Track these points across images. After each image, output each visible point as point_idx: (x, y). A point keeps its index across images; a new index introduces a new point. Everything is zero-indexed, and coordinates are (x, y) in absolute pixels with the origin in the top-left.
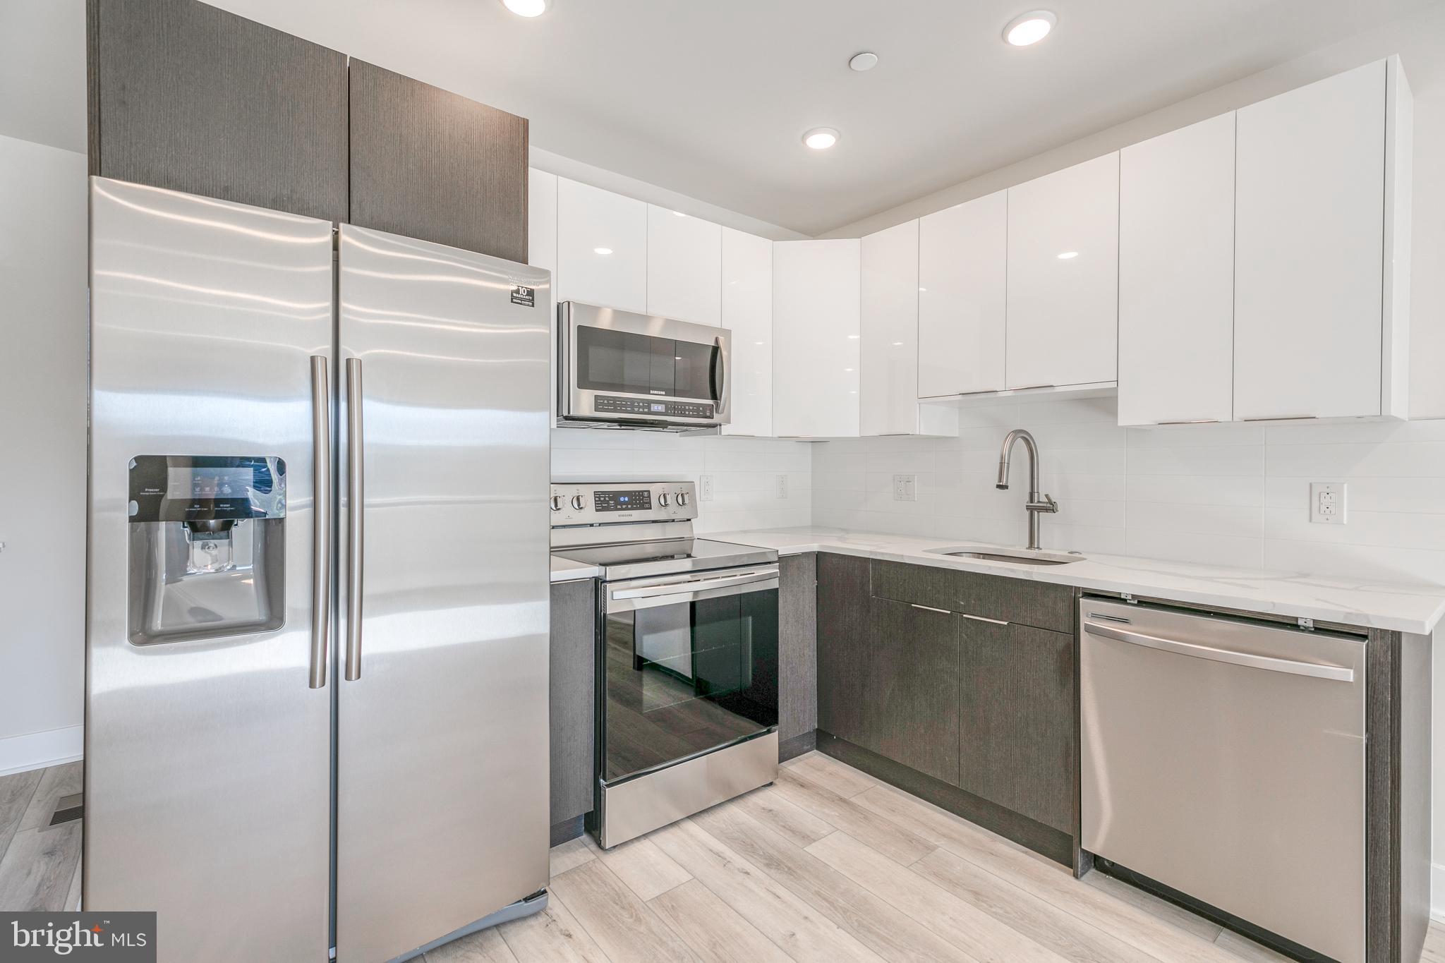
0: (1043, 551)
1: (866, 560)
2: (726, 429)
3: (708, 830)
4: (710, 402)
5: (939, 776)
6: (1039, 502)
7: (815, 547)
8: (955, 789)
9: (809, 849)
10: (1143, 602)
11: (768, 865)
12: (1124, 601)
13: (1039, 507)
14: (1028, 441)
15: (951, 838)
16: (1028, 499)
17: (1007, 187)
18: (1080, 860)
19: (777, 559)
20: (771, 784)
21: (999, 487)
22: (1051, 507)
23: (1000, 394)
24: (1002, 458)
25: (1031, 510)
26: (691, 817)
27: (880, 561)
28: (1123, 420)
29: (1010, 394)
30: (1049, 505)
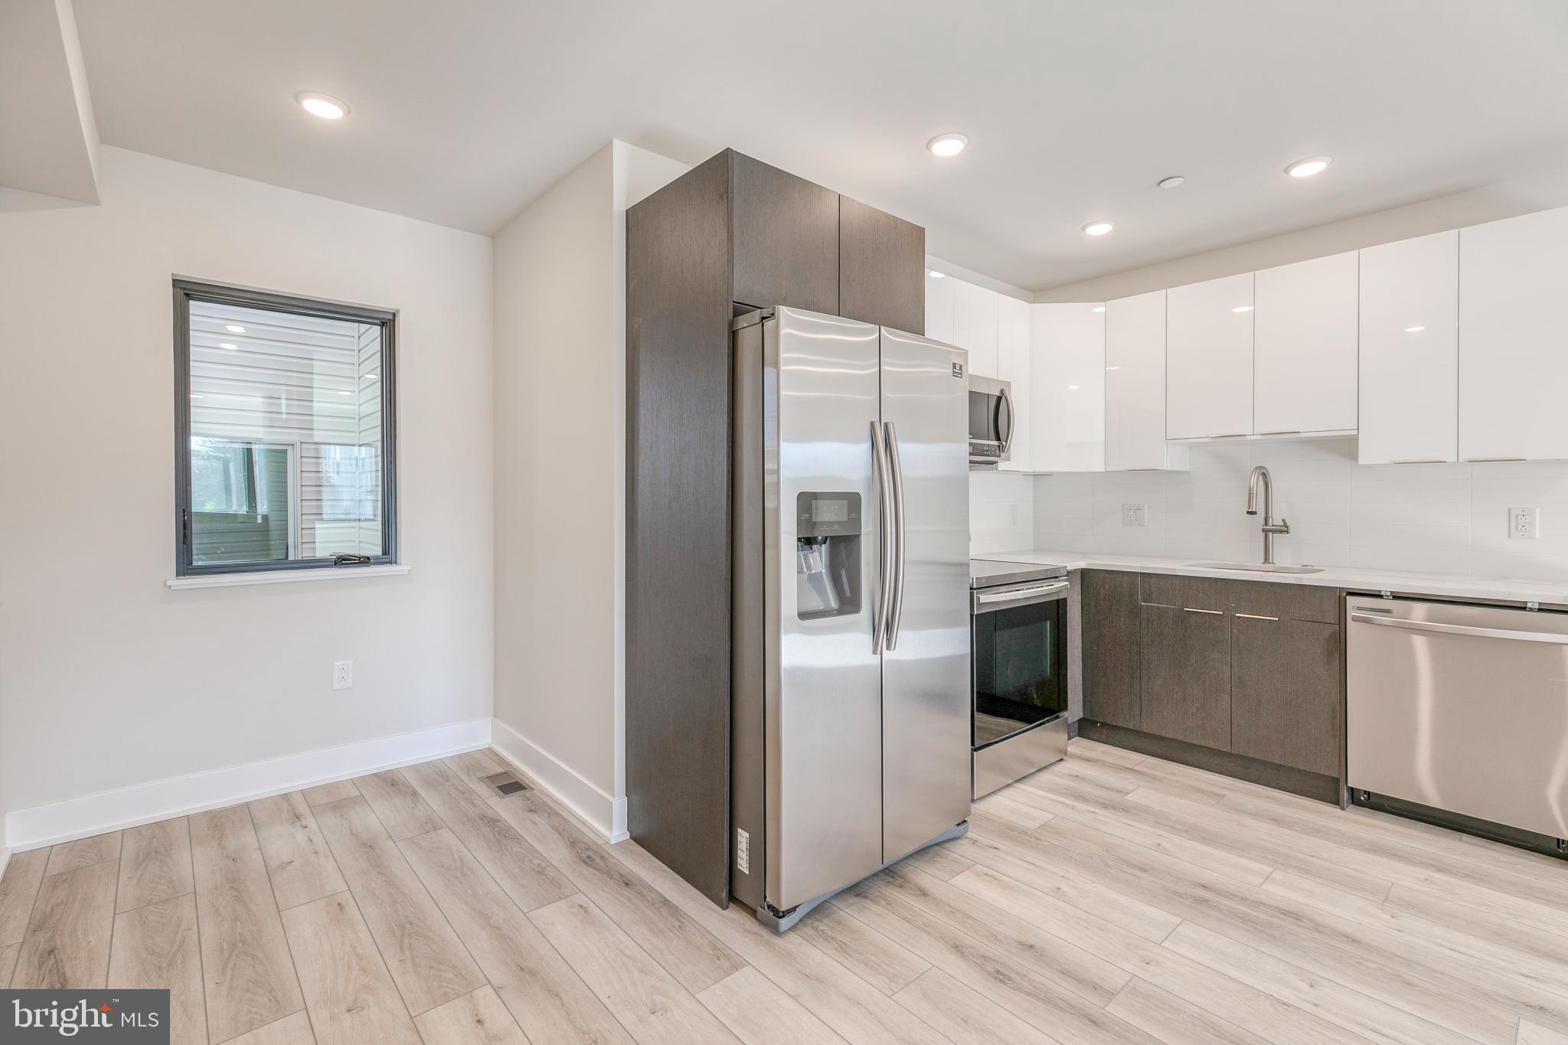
0: (1276, 565)
1: (1135, 574)
2: (1002, 465)
3: (1039, 788)
4: (996, 443)
5: (1211, 745)
6: (1273, 525)
7: (1082, 564)
8: (1230, 755)
9: (1126, 797)
10: (1396, 597)
11: (1105, 808)
12: (1379, 596)
13: (1272, 530)
14: (1264, 475)
15: (1232, 789)
16: (1263, 522)
17: (1255, 270)
18: (1345, 795)
19: (1066, 574)
20: (1062, 760)
21: (1248, 513)
22: (1284, 529)
23: (1249, 438)
24: (1250, 489)
25: (1266, 531)
26: (1017, 781)
27: (1149, 575)
28: (1361, 461)
29: (1259, 437)
30: (1283, 528)
